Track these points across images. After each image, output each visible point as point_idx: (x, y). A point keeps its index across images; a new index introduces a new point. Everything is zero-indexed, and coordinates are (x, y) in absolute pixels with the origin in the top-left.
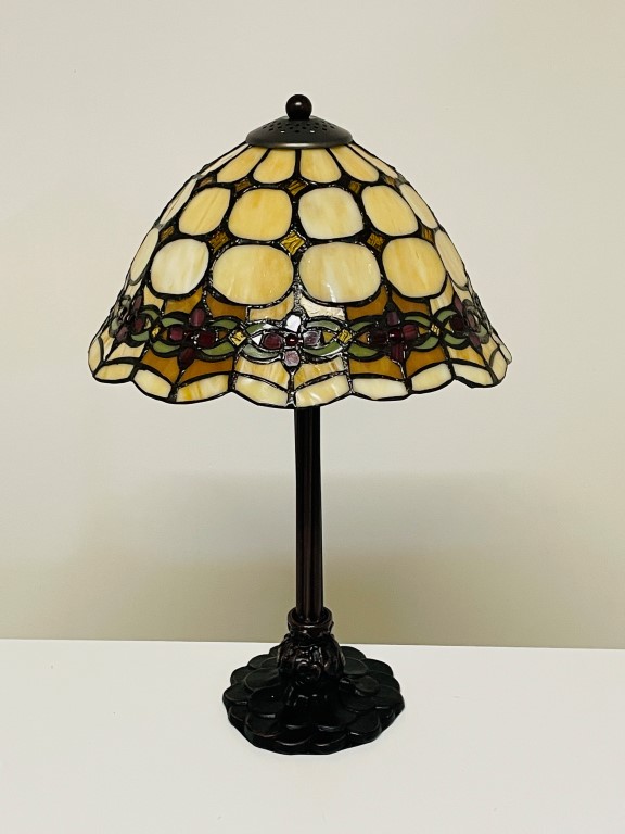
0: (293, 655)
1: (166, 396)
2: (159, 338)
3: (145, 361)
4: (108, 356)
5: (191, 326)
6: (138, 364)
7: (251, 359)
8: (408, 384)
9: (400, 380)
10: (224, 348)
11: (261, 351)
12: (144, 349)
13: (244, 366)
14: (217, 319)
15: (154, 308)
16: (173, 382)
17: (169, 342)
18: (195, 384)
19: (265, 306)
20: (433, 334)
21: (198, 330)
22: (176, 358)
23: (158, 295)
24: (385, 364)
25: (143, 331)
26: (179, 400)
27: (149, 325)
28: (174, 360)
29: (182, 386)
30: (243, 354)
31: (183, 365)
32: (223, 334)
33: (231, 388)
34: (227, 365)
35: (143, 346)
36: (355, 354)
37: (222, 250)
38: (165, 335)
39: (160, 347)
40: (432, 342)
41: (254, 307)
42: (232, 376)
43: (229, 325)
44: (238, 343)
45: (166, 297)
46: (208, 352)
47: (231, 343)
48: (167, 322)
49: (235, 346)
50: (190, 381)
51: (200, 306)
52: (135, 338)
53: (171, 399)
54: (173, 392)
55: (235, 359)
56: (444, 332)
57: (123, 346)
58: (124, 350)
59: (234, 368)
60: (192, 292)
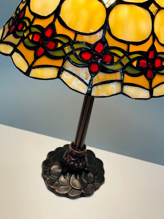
1: (25, 71)
2: (27, 37)
3: (19, 48)
4: (4, 39)
5: (45, 36)
6: (16, 49)
7: (73, 63)
9: (147, 90)
11: (79, 59)
12: (20, 41)
13: (69, 66)
14: (59, 35)
15: (28, 19)
17: (32, 41)
19: (86, 34)
21: (47, 39)
22: (34, 51)
23: (32, 13)
25: (21, 31)
27: (24, 29)
29: (34, 68)
30: (69, 59)
31: (37, 57)
33: (58, 77)
34: (59, 63)
36: (128, 71)
38: (31, 37)
41: (80, 33)
42: (61, 70)
43: (65, 40)
45: (36, 16)
46: (51, 53)
48: (34, 30)
49: (65, 53)
50: (39, 67)
51: (52, 26)
52: (17, 33)
54: (29, 70)
55: (64, 60)
57: (11, 36)
59: (63, 65)
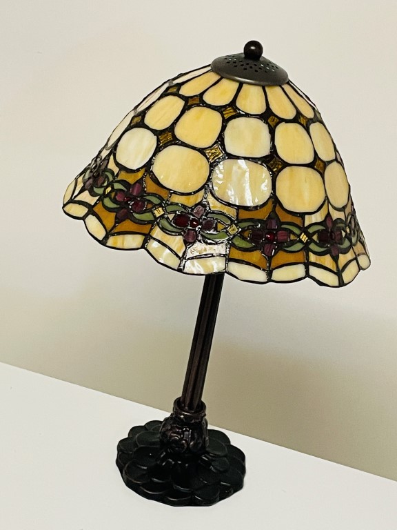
0: (170, 430)
1: (100, 238)
2: (108, 195)
3: (96, 209)
4: (76, 197)
5: (131, 194)
6: (91, 210)
7: (163, 229)
8: (270, 274)
9: (264, 270)
10: (147, 217)
11: (172, 225)
12: (97, 200)
13: (157, 233)
14: (149, 194)
15: (112, 173)
16: (108, 230)
17: (114, 201)
18: (121, 237)
19: (182, 194)
20: (301, 241)
21: (134, 198)
22: (115, 214)
23: (118, 164)
24: (256, 256)
25: (101, 187)
26: (108, 245)
27: (105, 184)
28: (113, 215)
29: (113, 235)
30: (158, 224)
31: (118, 221)
32: (150, 206)
33: (143, 247)
34: (146, 229)
35: (97, 198)
36: (236, 243)
37: (166, 146)
38: (113, 195)
39: (107, 202)
40: (298, 246)
41: (175, 193)
42: (148, 237)
43: (155, 201)
44: (158, 215)
45: (122, 168)
46: (137, 216)
47: (153, 214)
48: (117, 186)
49: (155, 217)
50: (119, 233)
51: (140, 181)
52: (95, 189)
53: (103, 242)
54: (106, 238)
55: (152, 226)
56: (311, 240)
57: (87, 192)
58: (86, 197)
59: (150, 232)
60: (138, 170)
